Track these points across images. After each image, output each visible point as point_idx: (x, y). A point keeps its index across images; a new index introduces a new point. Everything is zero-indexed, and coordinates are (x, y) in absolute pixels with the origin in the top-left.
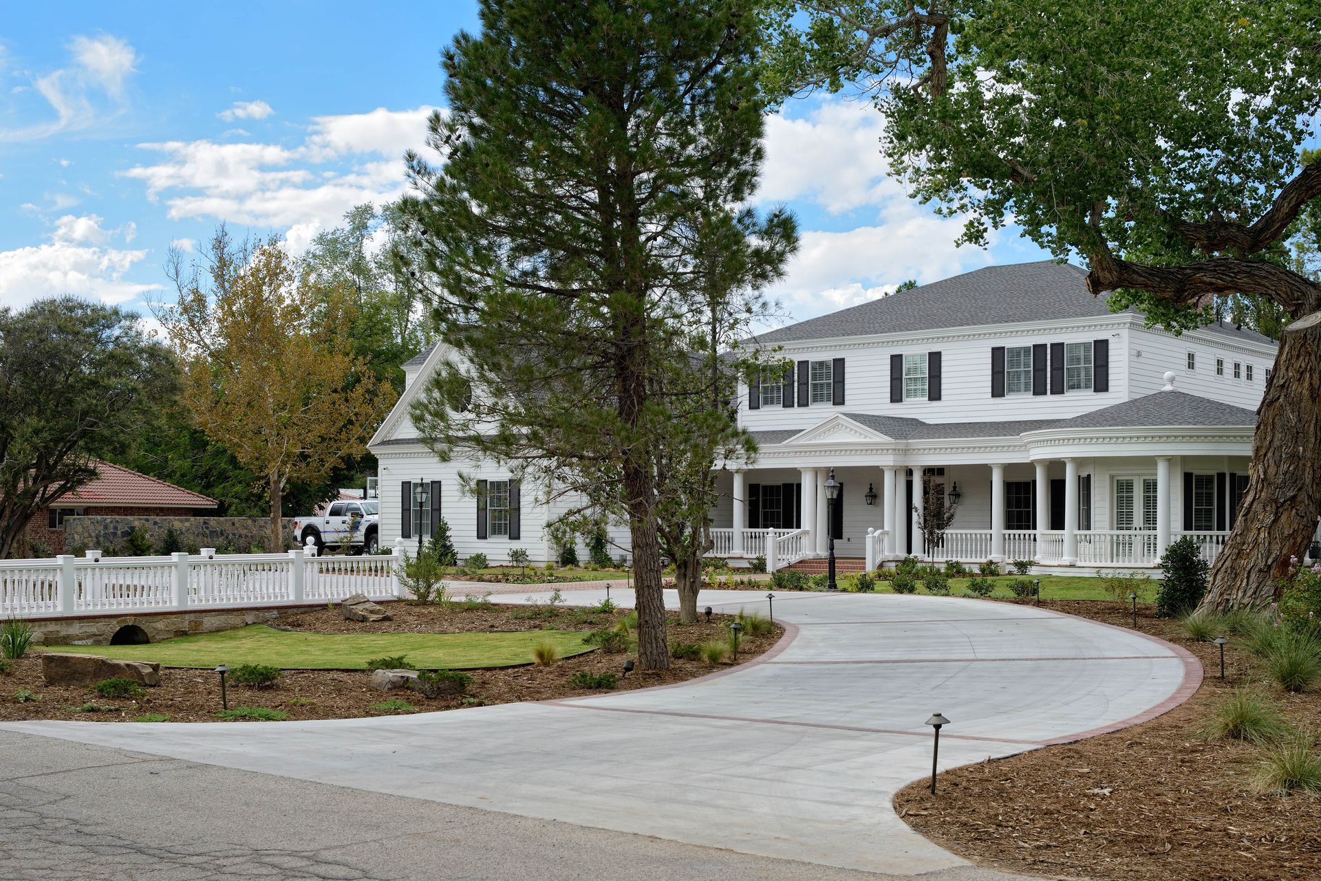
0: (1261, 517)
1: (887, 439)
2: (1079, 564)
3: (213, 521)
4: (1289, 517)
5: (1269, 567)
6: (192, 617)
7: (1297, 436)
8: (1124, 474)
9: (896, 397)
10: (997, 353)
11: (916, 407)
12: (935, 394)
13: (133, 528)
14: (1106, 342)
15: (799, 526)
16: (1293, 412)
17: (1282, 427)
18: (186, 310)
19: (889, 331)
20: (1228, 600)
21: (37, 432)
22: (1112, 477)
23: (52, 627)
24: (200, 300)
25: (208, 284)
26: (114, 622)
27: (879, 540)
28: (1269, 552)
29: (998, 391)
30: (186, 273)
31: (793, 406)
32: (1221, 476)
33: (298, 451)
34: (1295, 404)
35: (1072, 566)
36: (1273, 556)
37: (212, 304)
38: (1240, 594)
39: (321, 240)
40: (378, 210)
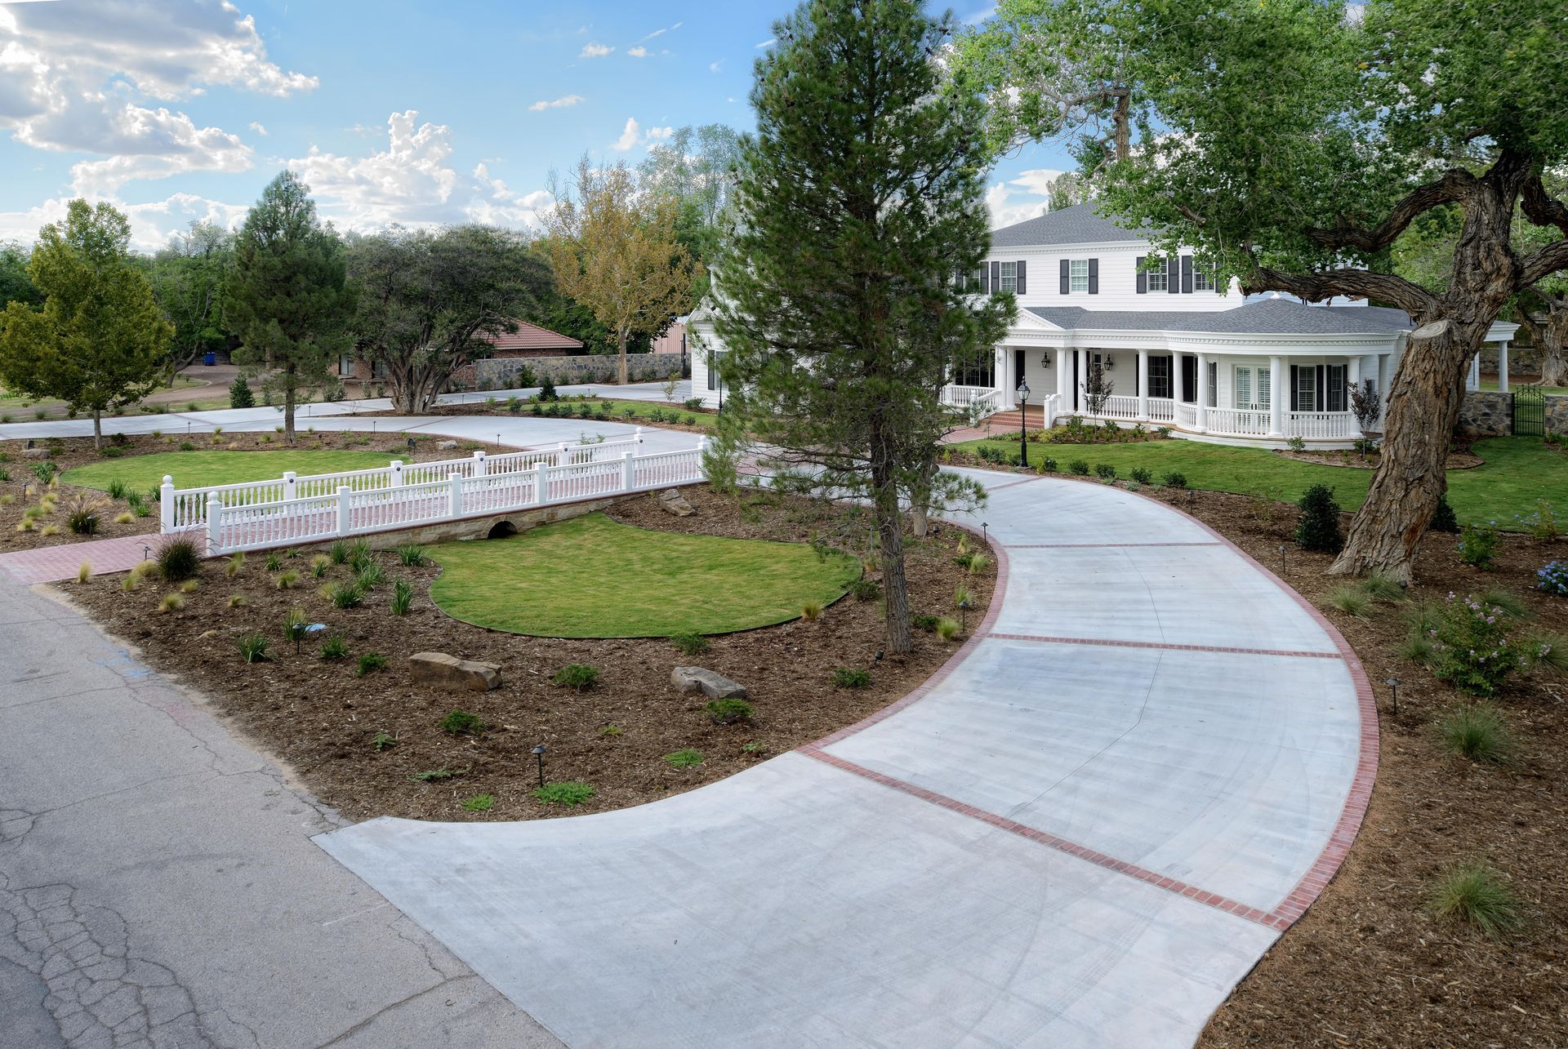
0: (1393, 491)
1: (1059, 329)
2: (1209, 432)
3: (579, 359)
4: (1417, 493)
5: (1401, 534)
6: (549, 510)
7: (1423, 426)
8: (1242, 365)
9: (1064, 290)
10: (1141, 261)
11: (1079, 298)
12: (1093, 289)
13: (523, 366)
15: (993, 385)
16: (1419, 405)
17: (1410, 417)
18: (560, 214)
19: (1059, 242)
20: (1364, 558)
21: (452, 322)
22: (1233, 366)
23: (444, 529)
24: (570, 207)
25: (575, 195)
26: (491, 520)
27: (1054, 402)
28: (1401, 521)
29: (1141, 289)
30: (561, 188)
32: (1320, 368)
33: (637, 311)
34: (1421, 398)
35: (1203, 434)
36: (1404, 524)
37: (579, 208)
38: (1375, 554)
39: (655, 152)
40: (695, 132)
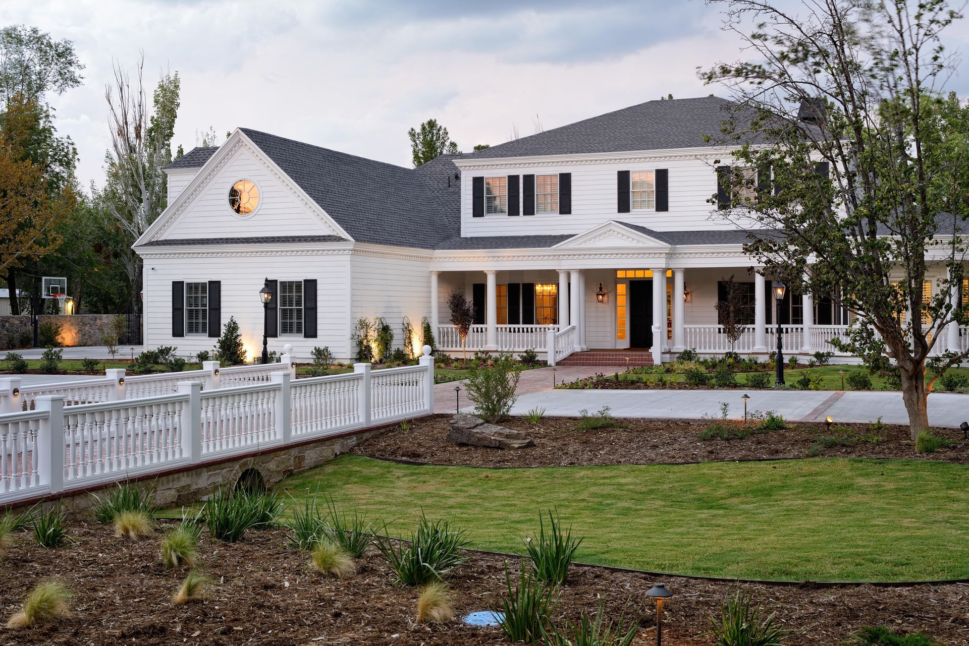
1: (662, 244)
6: (297, 451)
9: (623, 207)
10: (722, 172)
11: (643, 217)
12: (662, 204)
19: (616, 150)
26: (237, 466)
31: (518, 214)
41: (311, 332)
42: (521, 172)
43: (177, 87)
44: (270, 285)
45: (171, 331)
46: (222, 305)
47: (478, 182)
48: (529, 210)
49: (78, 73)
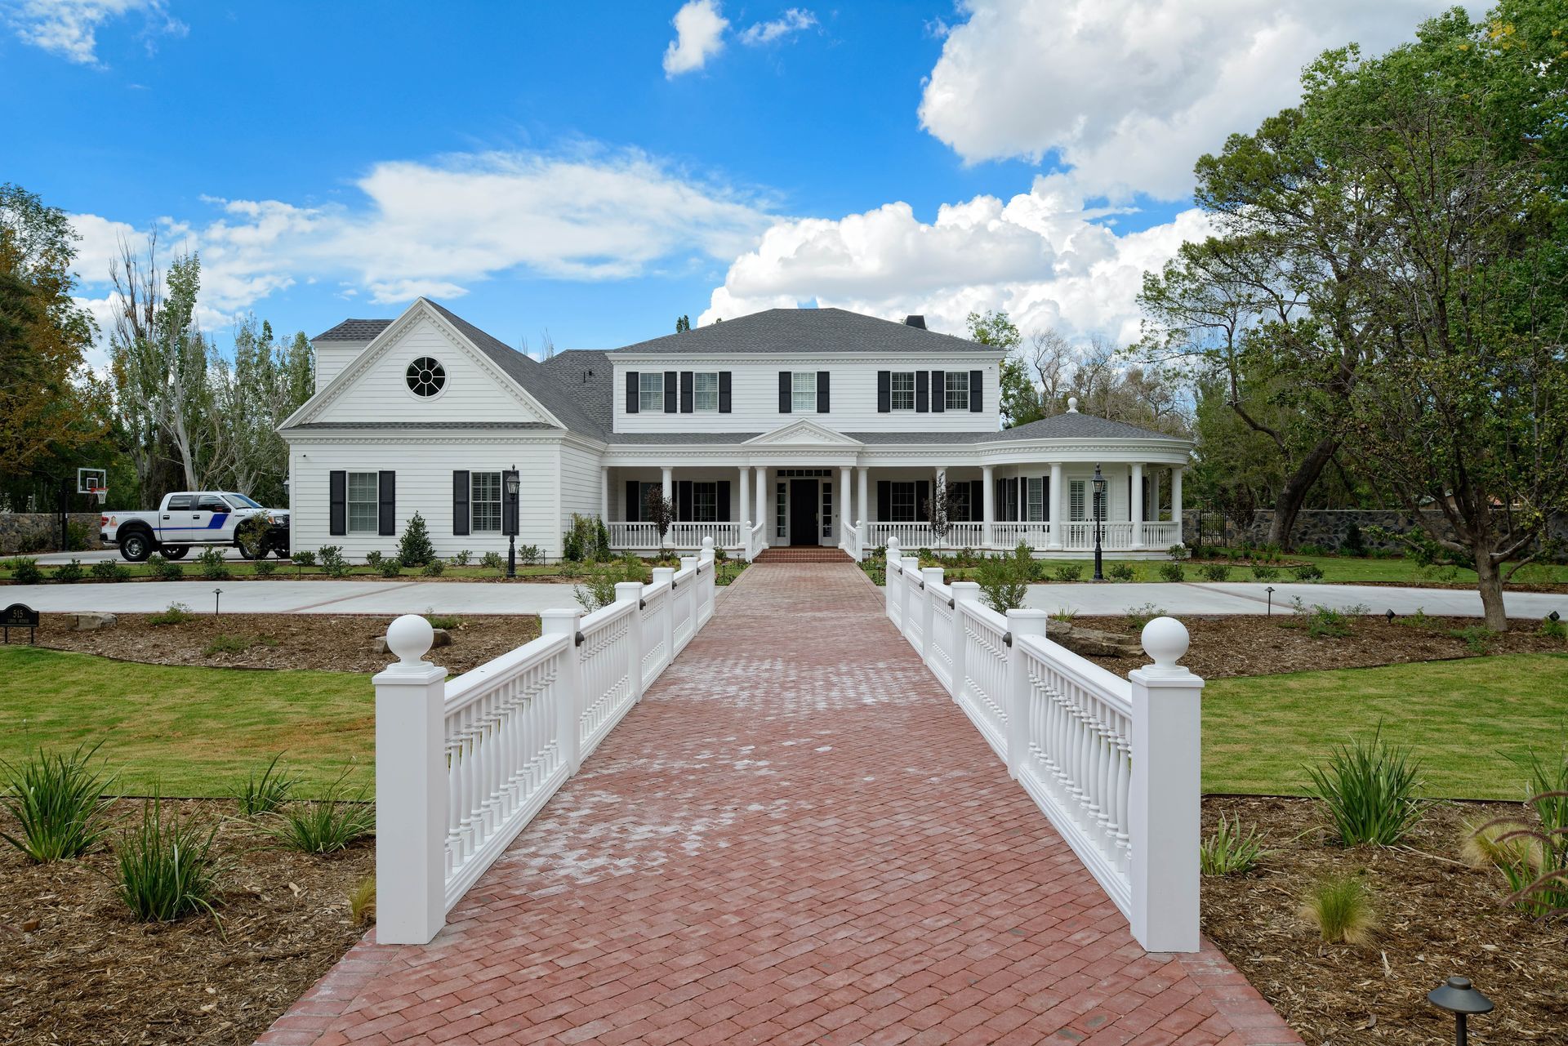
1: (856, 442)
2: (1065, 549)
8: (1077, 478)
9: (785, 409)
10: (883, 376)
12: (824, 408)
14: (980, 373)
19: (778, 351)
22: (1069, 479)
29: (883, 407)
31: (675, 412)
35: (1061, 551)
41: (512, 530)
42: (679, 369)
43: (196, 268)
44: (460, 477)
45: (328, 529)
46: (397, 498)
47: (632, 378)
48: (687, 408)
49: (72, 244)
